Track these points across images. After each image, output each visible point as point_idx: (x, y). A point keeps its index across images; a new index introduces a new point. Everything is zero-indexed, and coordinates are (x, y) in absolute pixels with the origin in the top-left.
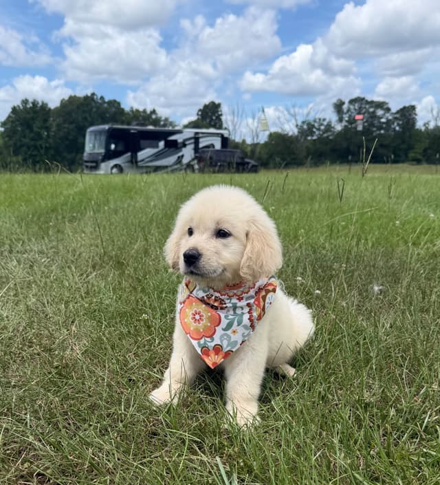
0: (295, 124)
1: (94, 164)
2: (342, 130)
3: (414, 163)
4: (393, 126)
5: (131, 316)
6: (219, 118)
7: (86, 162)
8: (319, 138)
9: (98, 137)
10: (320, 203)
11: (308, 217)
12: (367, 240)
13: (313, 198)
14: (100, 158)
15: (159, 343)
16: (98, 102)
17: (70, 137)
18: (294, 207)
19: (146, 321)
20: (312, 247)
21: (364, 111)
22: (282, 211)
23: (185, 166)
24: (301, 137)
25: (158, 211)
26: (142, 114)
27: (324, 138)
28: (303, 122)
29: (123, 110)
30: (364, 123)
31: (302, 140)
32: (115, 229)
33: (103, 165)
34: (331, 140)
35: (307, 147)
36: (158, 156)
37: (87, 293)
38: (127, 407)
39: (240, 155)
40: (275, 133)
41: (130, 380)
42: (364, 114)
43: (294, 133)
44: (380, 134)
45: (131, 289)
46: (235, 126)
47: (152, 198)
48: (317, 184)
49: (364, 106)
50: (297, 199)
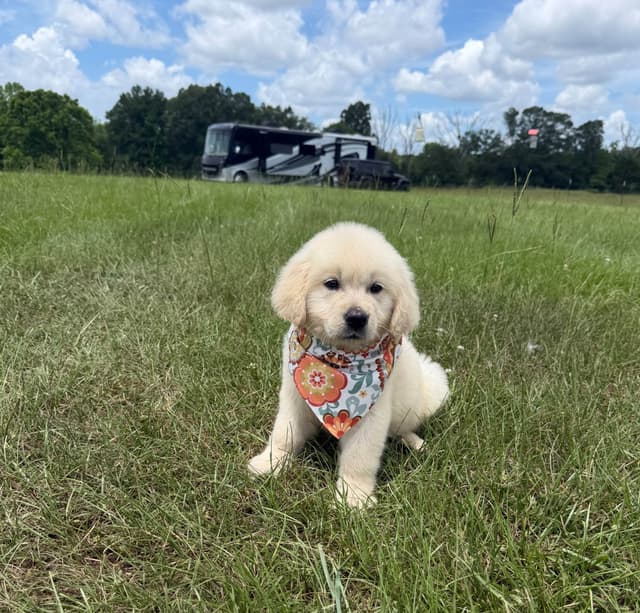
0: (457, 135)
1: (214, 170)
2: (512, 145)
3: (596, 190)
4: (574, 145)
6: (366, 122)
7: (205, 166)
8: (484, 154)
9: (221, 137)
10: (476, 235)
11: (461, 251)
14: (222, 162)
15: (267, 399)
16: (223, 95)
18: (446, 238)
19: (253, 372)
20: (461, 290)
21: (541, 123)
22: (431, 242)
23: (322, 178)
24: (463, 151)
25: (283, 234)
26: (275, 112)
27: (490, 154)
28: (467, 134)
29: (253, 105)
30: (539, 138)
31: (464, 155)
33: (224, 171)
34: (499, 156)
35: (469, 164)
36: (290, 164)
38: (221, 475)
39: (390, 169)
40: (432, 144)
41: (227, 442)
42: (540, 128)
43: (455, 146)
44: (558, 154)
45: (240, 329)
46: (384, 136)
47: (277, 217)
48: (477, 210)
49: (540, 118)
50: (450, 228)
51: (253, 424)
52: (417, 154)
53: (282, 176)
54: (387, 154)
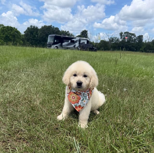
0: (108, 38)
1: (50, 46)
2: (121, 41)
3: (141, 52)
4: (136, 41)
5: (54, 93)
6: (87, 35)
7: (48, 45)
8: (115, 43)
9: (52, 38)
10: (113, 62)
14: (52, 44)
15: (62, 102)
16: (52, 28)
17: (44, 37)
18: (105, 63)
19: (59, 95)
20: (109, 76)
21: (128, 36)
22: (102, 64)
23: (76, 48)
24: (110, 42)
26: (65, 32)
28: (111, 38)
29: (59, 30)
30: (128, 39)
31: (110, 43)
32: (53, 66)
33: (52, 46)
34: (118, 43)
35: (111, 45)
36: (68, 45)
39: (92, 46)
40: (102, 40)
43: (108, 41)
44: (132, 43)
45: (56, 85)
46: (91, 37)
48: (113, 56)
49: (128, 34)
50: (106, 61)
52: (99, 43)
53: (66, 48)
54: (91, 42)
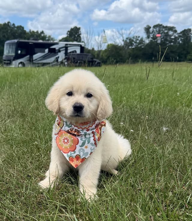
0: (122, 39)
1: (9, 62)
2: (149, 43)
3: (190, 61)
4: (178, 41)
5: (29, 142)
6: (79, 36)
7: (4, 60)
8: (136, 47)
9: (11, 47)
10: (135, 83)
11: (128, 90)
12: (161, 103)
13: (131, 80)
14: (12, 58)
15: (44, 157)
16: (11, 27)
18: (120, 85)
19: (37, 145)
20: (130, 107)
21: (162, 32)
22: (114, 87)
23: (60, 63)
24: (126, 47)
25: (44, 87)
26: (36, 34)
27: (138, 48)
28: (127, 38)
29: (25, 31)
30: (161, 39)
31: (126, 48)
32: (21, 96)
33: (14, 62)
34: (143, 48)
35: (129, 52)
36: (44, 57)
37: (5, 130)
38: (26, 190)
39: (91, 57)
40: (111, 44)
41: (28, 176)
42: (162, 33)
43: (122, 44)
44: (171, 46)
45: (29, 128)
46: (88, 40)
47: (41, 80)
48: (134, 73)
49: (161, 29)
50: (122, 80)
51: (39, 168)
52: (104, 49)
53: (41, 63)
54: (89, 50)
